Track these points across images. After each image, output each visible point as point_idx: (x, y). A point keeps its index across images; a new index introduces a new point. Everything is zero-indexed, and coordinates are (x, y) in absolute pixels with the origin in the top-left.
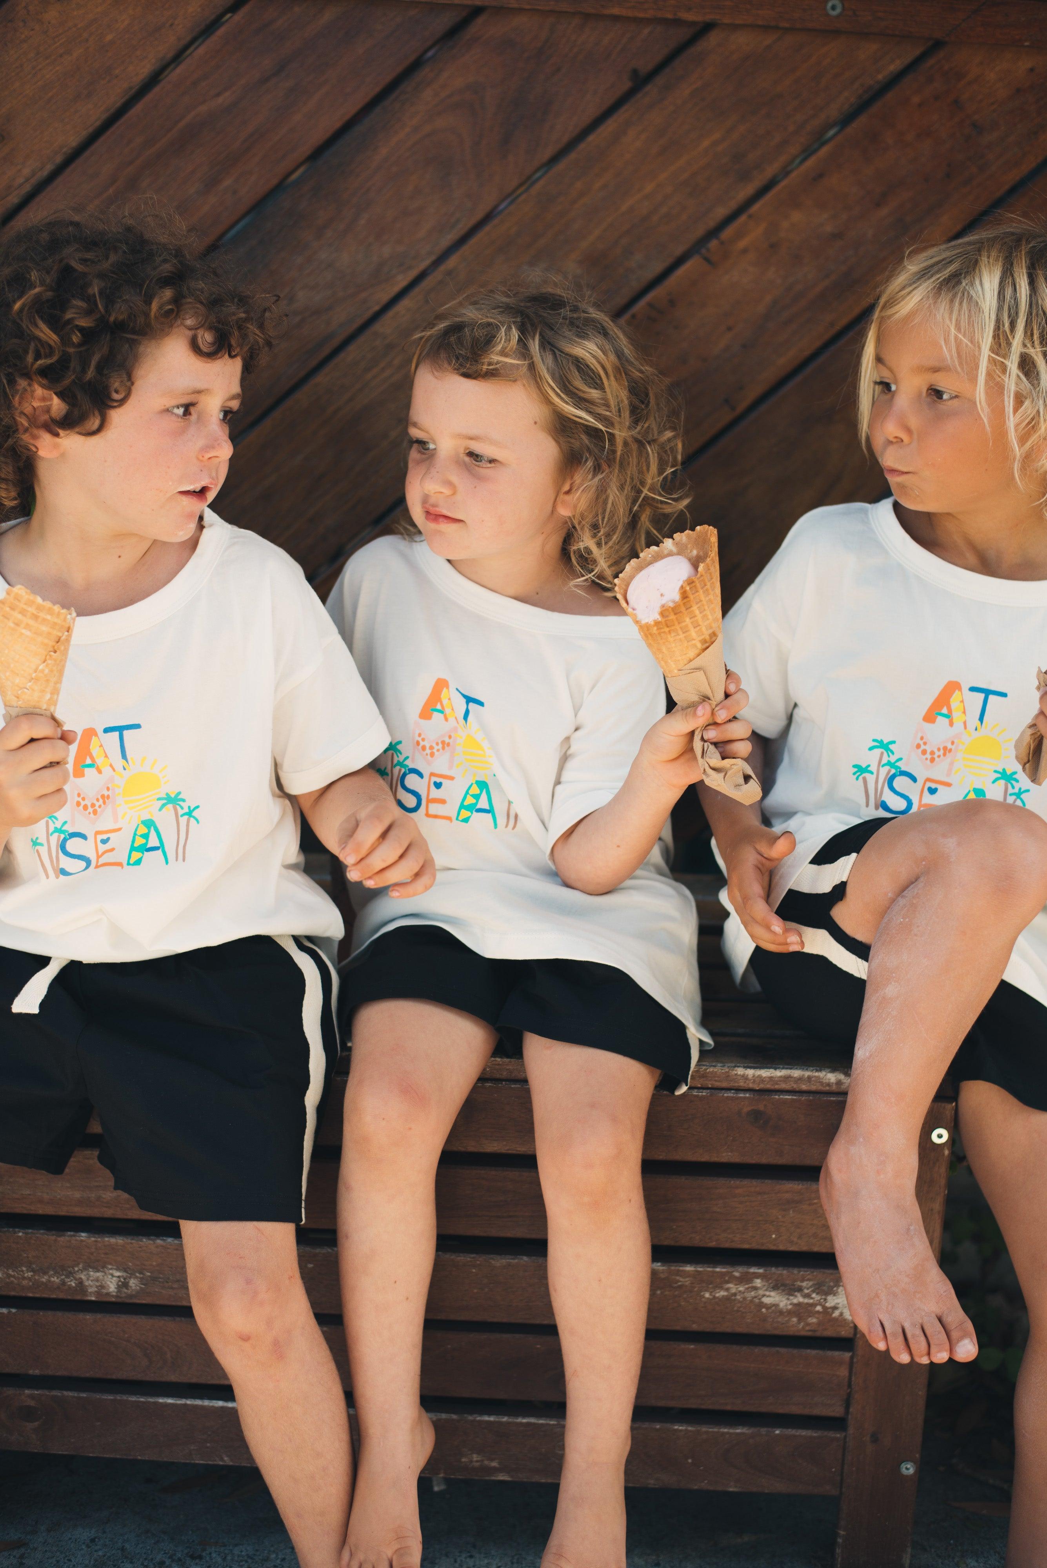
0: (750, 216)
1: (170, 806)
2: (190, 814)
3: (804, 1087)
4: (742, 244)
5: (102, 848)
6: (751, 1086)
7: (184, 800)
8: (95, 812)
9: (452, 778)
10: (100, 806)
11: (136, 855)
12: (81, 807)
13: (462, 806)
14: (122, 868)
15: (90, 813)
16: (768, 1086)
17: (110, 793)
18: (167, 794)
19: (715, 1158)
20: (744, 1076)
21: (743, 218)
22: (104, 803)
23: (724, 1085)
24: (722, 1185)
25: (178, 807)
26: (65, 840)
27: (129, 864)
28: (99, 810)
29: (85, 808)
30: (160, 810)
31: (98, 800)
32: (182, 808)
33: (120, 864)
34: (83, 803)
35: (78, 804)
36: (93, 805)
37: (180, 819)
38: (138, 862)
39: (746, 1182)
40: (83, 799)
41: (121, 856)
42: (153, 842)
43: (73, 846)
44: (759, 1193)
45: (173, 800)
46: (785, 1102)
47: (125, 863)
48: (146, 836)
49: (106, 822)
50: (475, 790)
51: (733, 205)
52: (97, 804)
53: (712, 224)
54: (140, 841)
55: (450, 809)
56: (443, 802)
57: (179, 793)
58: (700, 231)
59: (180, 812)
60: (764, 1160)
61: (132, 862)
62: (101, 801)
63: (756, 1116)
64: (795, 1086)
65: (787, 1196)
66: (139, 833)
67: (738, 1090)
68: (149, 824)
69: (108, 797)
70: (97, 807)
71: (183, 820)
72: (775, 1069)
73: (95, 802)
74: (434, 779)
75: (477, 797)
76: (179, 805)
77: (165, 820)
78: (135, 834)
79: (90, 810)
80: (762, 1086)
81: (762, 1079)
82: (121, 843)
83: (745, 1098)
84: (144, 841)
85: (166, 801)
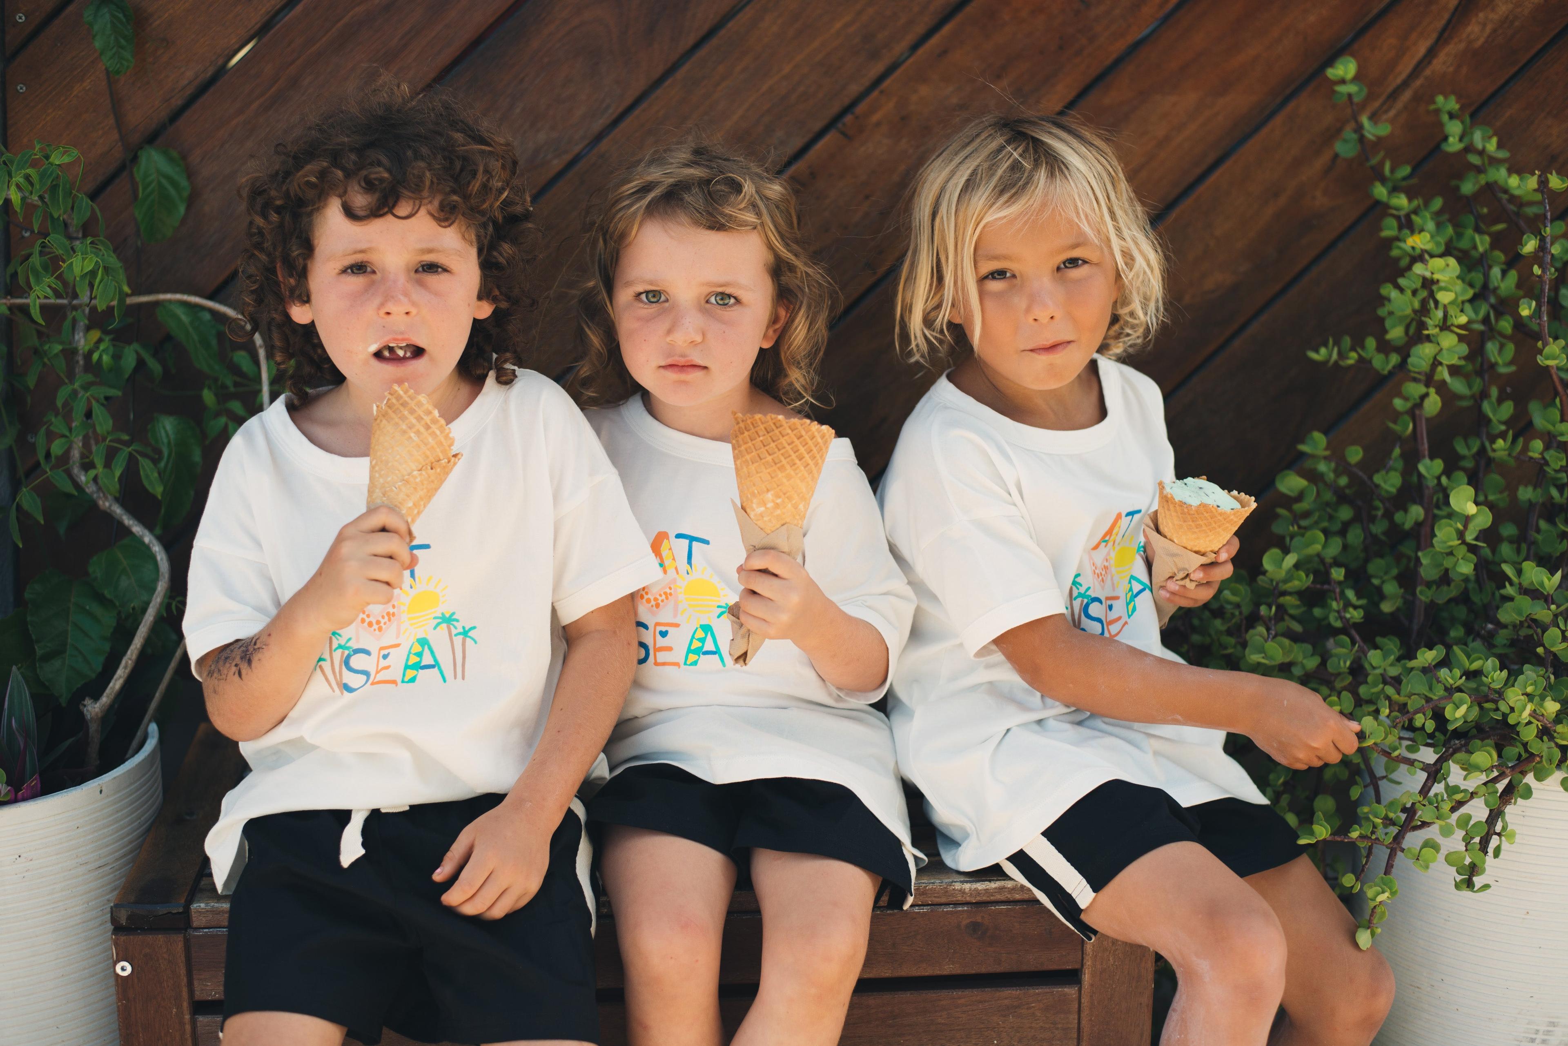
0: (882, 92)
1: (444, 626)
2: (465, 633)
3: (1018, 897)
4: (875, 118)
5: (383, 663)
6: (968, 899)
7: (457, 621)
8: (380, 629)
9: (677, 625)
10: (385, 623)
11: (410, 673)
12: (366, 624)
13: (689, 651)
14: (397, 685)
15: (375, 630)
16: (985, 898)
17: (395, 610)
18: (443, 614)
19: (937, 972)
20: (962, 891)
21: (875, 93)
22: (389, 620)
23: (943, 900)
24: (945, 997)
25: (452, 627)
26: (349, 657)
27: (403, 682)
28: (384, 627)
29: (370, 624)
30: (435, 628)
31: (383, 617)
32: (456, 628)
33: (394, 682)
34: (367, 620)
35: (363, 621)
36: (378, 622)
37: (454, 638)
38: (413, 680)
39: (967, 992)
40: (368, 616)
41: (395, 673)
42: (427, 660)
43: (357, 661)
44: (981, 1002)
45: (448, 620)
46: (1000, 912)
47: (399, 681)
48: (419, 655)
49: (388, 638)
50: (700, 634)
51: (866, 82)
52: (383, 621)
53: (847, 101)
54: (414, 659)
55: (678, 655)
56: (669, 649)
57: (453, 614)
58: (835, 108)
59: (454, 632)
60: (983, 970)
61: (406, 679)
62: (386, 618)
63: (975, 927)
64: (1009, 896)
65: (1006, 1002)
66: (413, 651)
67: (956, 904)
68: (423, 642)
69: (394, 614)
70: (382, 624)
71: (458, 640)
72: (990, 881)
73: (380, 619)
74: (659, 629)
75: (703, 640)
76: (453, 624)
77: (439, 639)
78: (410, 652)
79: (375, 626)
80: (978, 899)
81: (978, 892)
82: (397, 659)
83: (963, 911)
84: (418, 659)
85: (440, 620)
